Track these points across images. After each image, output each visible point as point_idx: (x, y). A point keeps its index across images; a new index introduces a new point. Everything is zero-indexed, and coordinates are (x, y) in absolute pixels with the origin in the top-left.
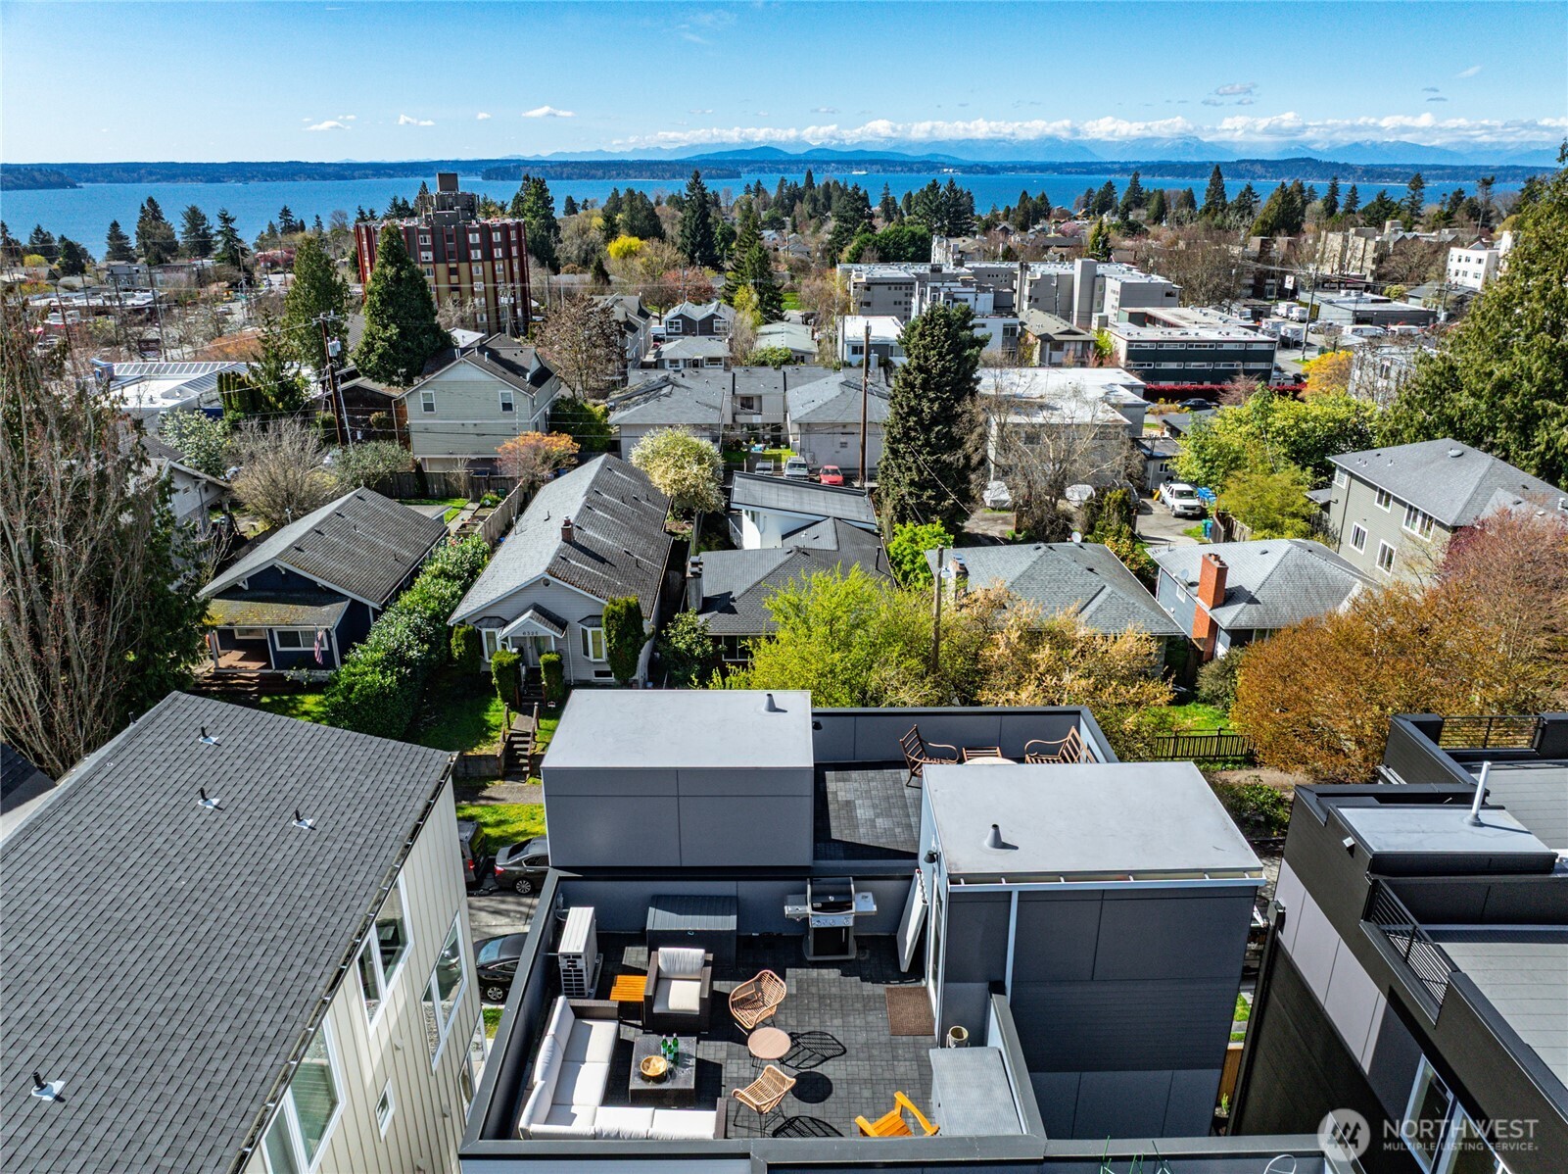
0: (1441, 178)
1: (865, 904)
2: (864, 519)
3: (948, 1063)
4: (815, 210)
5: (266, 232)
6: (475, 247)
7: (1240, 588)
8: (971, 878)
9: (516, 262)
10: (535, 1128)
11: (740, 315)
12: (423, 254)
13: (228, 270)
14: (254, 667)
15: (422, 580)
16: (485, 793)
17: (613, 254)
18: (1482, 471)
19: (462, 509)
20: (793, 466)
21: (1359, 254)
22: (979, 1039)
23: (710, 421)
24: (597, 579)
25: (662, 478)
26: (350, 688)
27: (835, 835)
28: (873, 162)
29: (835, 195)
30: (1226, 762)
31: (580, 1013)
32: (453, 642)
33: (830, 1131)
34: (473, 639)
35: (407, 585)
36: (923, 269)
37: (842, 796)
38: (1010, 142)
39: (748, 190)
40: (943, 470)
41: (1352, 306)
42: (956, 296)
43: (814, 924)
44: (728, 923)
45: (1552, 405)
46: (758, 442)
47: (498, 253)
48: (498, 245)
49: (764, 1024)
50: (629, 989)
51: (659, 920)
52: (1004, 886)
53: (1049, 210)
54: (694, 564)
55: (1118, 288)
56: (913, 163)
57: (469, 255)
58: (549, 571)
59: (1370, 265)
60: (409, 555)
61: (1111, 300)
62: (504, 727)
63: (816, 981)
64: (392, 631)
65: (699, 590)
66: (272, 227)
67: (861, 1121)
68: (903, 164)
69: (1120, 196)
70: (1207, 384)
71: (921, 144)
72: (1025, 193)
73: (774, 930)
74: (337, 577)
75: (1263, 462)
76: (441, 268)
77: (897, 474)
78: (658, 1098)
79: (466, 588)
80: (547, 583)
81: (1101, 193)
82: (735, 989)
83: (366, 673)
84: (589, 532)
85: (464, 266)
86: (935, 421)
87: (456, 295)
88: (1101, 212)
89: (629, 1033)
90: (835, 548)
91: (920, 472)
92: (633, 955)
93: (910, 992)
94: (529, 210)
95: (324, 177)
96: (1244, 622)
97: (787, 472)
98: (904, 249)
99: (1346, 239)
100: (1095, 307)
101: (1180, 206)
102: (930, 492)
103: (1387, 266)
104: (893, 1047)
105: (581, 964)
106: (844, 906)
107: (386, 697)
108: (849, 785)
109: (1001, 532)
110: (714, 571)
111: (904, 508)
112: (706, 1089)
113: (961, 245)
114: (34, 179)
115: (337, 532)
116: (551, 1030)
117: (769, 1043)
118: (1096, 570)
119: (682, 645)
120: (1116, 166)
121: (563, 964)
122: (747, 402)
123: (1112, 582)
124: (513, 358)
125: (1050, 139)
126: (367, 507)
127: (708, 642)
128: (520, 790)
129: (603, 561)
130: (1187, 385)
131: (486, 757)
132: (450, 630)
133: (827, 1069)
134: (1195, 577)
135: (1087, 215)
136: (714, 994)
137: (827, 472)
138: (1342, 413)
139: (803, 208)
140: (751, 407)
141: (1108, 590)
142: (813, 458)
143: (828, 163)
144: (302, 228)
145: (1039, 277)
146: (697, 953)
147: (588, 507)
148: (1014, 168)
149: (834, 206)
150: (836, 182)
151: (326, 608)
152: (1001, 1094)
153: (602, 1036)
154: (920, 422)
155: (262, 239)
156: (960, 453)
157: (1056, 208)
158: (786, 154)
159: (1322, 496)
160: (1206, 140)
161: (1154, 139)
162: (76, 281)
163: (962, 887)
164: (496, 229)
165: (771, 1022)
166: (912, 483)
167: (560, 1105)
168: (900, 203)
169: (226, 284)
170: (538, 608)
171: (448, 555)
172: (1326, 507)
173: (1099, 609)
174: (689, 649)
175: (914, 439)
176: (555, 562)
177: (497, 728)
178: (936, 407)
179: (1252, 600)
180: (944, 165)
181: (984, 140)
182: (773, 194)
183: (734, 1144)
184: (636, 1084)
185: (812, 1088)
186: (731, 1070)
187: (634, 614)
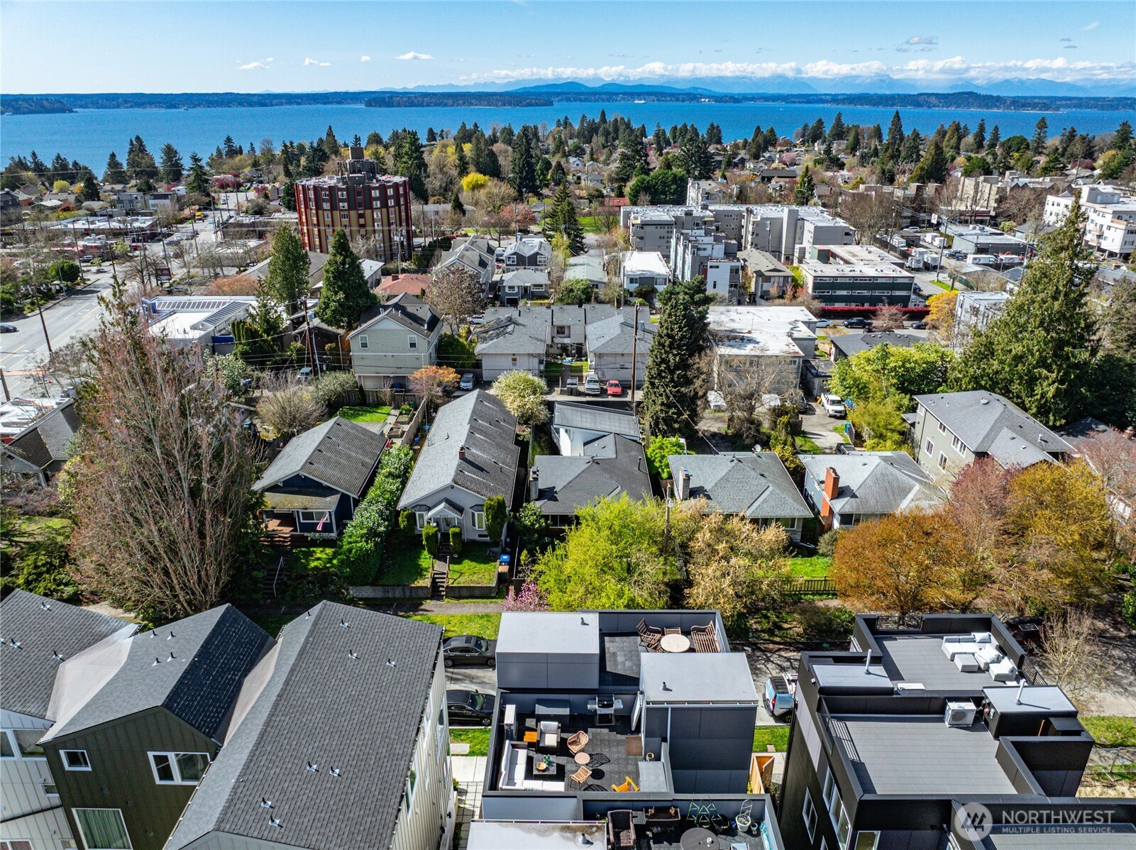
0: (1069, 107)
1: (618, 704)
2: (632, 433)
3: (646, 767)
4: (607, 142)
5: (215, 154)
6: (376, 199)
7: (848, 487)
8: (654, 703)
9: (403, 208)
10: (505, 787)
11: (555, 253)
12: (341, 204)
13: (196, 195)
14: (287, 530)
15: (378, 479)
16: (422, 607)
17: (465, 187)
18: (997, 416)
19: (389, 414)
20: (590, 381)
21: (986, 196)
22: (658, 759)
23: (538, 352)
24: (480, 483)
25: (513, 405)
26: (350, 551)
27: (608, 669)
28: (649, 94)
29: (622, 128)
30: (828, 594)
31: (514, 746)
32: (400, 519)
33: (603, 789)
34: (411, 518)
35: (370, 482)
36: (679, 211)
37: (612, 650)
38: (750, 79)
39: (559, 124)
40: (681, 398)
41: (974, 239)
42: (700, 246)
43: (598, 712)
44: (565, 711)
45: (1045, 372)
46: (568, 356)
47: (391, 202)
48: (391, 197)
49: (580, 751)
50: (530, 737)
51: (540, 710)
52: (666, 705)
53: (776, 140)
54: (534, 473)
55: (812, 230)
56: (679, 94)
57: (371, 204)
58: (454, 481)
59: (993, 204)
60: (370, 461)
61: (808, 237)
62: (430, 570)
63: (599, 734)
64: (367, 516)
65: (536, 486)
66: (219, 151)
67: (614, 786)
68: (672, 95)
69: (828, 130)
70: (867, 306)
71: (685, 80)
72: (758, 127)
73: (583, 712)
74: (333, 480)
75: (880, 390)
76: (353, 213)
77: (653, 398)
78: (544, 777)
79: (404, 484)
80: (453, 487)
81: (813, 127)
82: (570, 737)
83: (357, 542)
84: (474, 451)
85: (368, 212)
86: (677, 367)
87: (363, 231)
88: (814, 142)
89: (532, 754)
90: (614, 456)
91: (668, 398)
92: (530, 722)
93: (634, 739)
94: (406, 154)
95: (251, 104)
96: (847, 510)
97: (587, 386)
98: (669, 186)
99: (977, 184)
100: (797, 241)
101: (871, 137)
102: (673, 410)
103: (1004, 206)
104: (627, 760)
105: (512, 728)
106: (611, 706)
107: (369, 555)
108: (615, 644)
109: (719, 428)
110: (545, 470)
111: (658, 418)
112: (560, 775)
113: (708, 188)
114: (43, 107)
115: (329, 449)
116: (505, 753)
117: (583, 758)
118: (766, 474)
119: (528, 523)
120: (828, 97)
121: (506, 728)
122: (561, 330)
123: (774, 483)
124: (415, 312)
125: (780, 76)
126: (343, 430)
127: (542, 520)
128: (441, 606)
129: (482, 469)
130: (853, 306)
131: (422, 588)
132: (399, 512)
133: (603, 768)
134: (823, 478)
135: (803, 143)
136: (562, 738)
137: (612, 385)
138: (933, 357)
139: (598, 140)
140: (563, 333)
141: (771, 488)
142: (603, 374)
143: (617, 94)
144: (241, 152)
145: (759, 219)
146: (555, 724)
147: (471, 433)
148: (753, 98)
149: (621, 136)
150: (622, 119)
151: (328, 499)
152: (662, 778)
153: (522, 755)
154: (668, 367)
155: (212, 159)
156: (692, 387)
157: (781, 138)
158: (586, 87)
159: (910, 417)
160: (895, 77)
161: (857, 77)
162: (95, 205)
163: (651, 705)
164: (390, 187)
165: (583, 750)
166: (663, 404)
167: (511, 779)
168: (668, 134)
169: (197, 207)
170: (448, 502)
171: (391, 463)
172: (913, 425)
173: (765, 501)
174: (533, 525)
175: (664, 378)
176: (456, 475)
177: (426, 570)
178: (677, 359)
179: (854, 496)
180: (702, 96)
181: (732, 78)
182: (577, 126)
183: (571, 793)
184: (535, 772)
185: (597, 774)
186: (568, 768)
187: (501, 505)
